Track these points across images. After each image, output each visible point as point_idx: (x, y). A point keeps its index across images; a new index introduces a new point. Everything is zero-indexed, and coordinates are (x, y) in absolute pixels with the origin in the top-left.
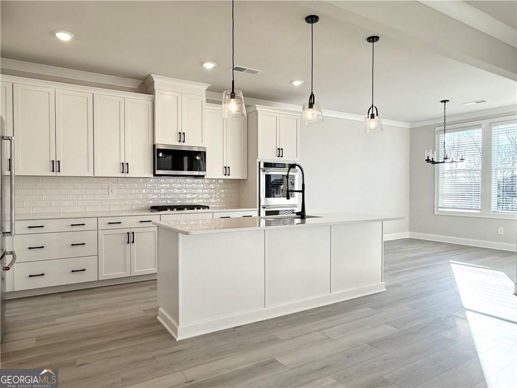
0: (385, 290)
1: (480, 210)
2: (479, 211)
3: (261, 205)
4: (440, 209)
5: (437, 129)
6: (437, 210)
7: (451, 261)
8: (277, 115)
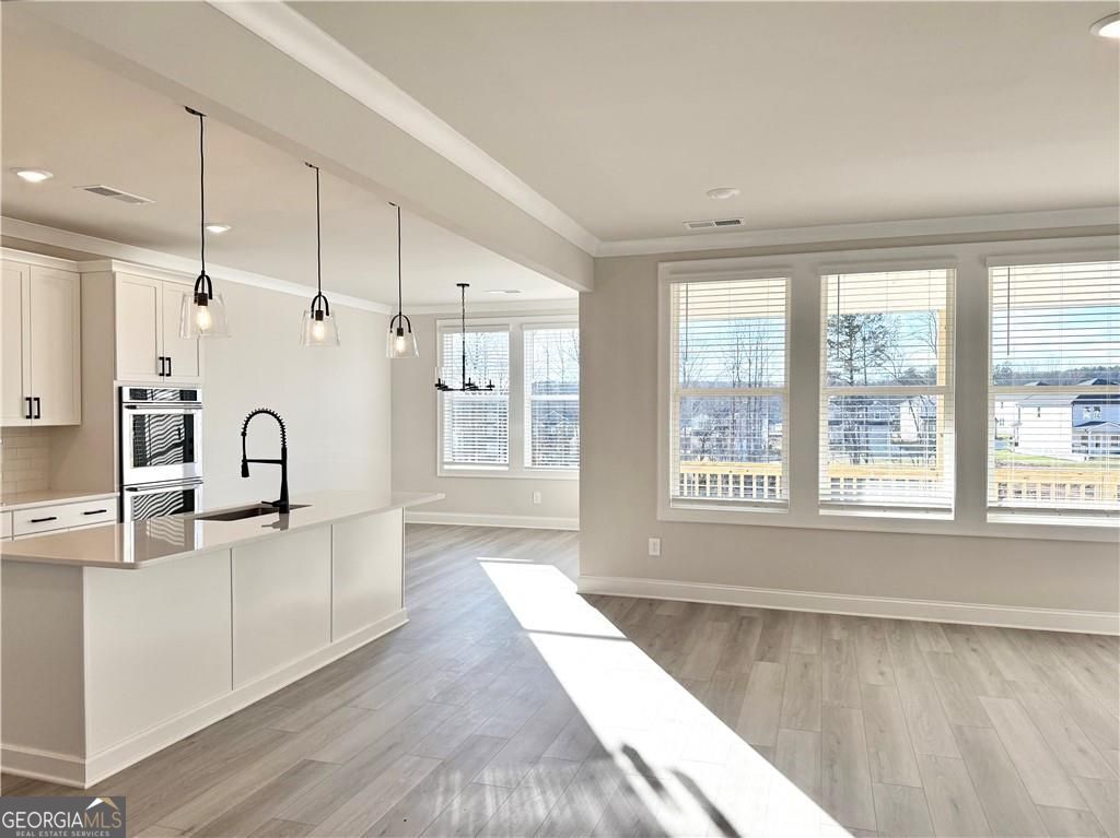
0: (407, 620)
1: (508, 465)
2: (506, 468)
3: (125, 483)
4: (446, 467)
5: (438, 322)
6: (442, 469)
7: (479, 558)
8: (158, 284)
